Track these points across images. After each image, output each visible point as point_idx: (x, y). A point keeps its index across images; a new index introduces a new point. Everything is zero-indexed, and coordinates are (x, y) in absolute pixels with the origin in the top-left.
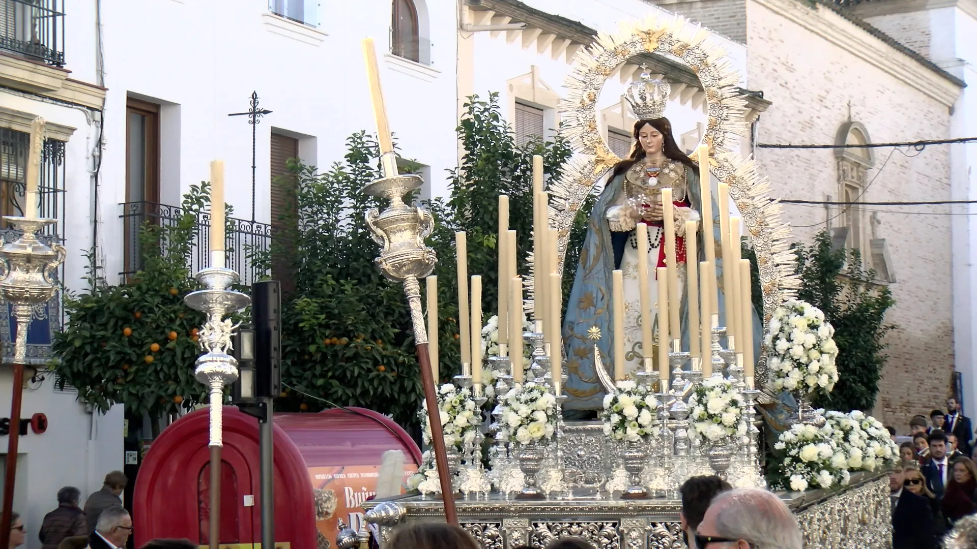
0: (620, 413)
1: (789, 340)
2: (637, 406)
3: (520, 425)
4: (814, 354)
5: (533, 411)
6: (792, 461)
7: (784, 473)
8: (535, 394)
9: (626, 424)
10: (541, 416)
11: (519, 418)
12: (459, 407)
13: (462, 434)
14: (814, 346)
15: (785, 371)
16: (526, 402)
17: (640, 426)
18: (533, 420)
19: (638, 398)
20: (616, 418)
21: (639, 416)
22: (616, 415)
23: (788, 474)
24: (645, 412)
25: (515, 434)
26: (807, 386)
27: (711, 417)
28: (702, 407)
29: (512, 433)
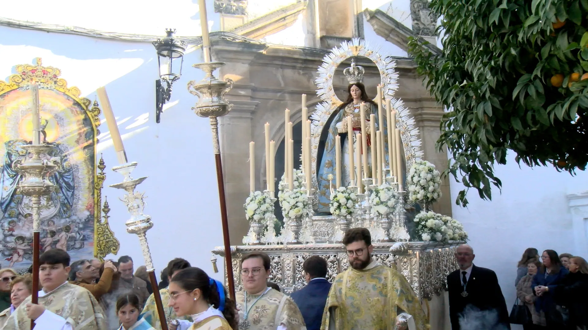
0: (338, 201)
1: (419, 176)
2: (346, 199)
3: (291, 209)
4: (431, 183)
5: (297, 202)
6: (422, 227)
7: (418, 232)
8: (298, 194)
9: (341, 208)
10: (300, 205)
11: (290, 206)
12: (262, 202)
13: (264, 214)
14: (431, 180)
15: (417, 191)
16: (294, 198)
17: (348, 208)
18: (297, 207)
19: (347, 195)
20: (336, 204)
21: (347, 203)
22: (336, 203)
23: (421, 233)
24: (350, 201)
25: (288, 213)
26: (428, 198)
27: (382, 203)
28: (377, 198)
29: (287, 213)
